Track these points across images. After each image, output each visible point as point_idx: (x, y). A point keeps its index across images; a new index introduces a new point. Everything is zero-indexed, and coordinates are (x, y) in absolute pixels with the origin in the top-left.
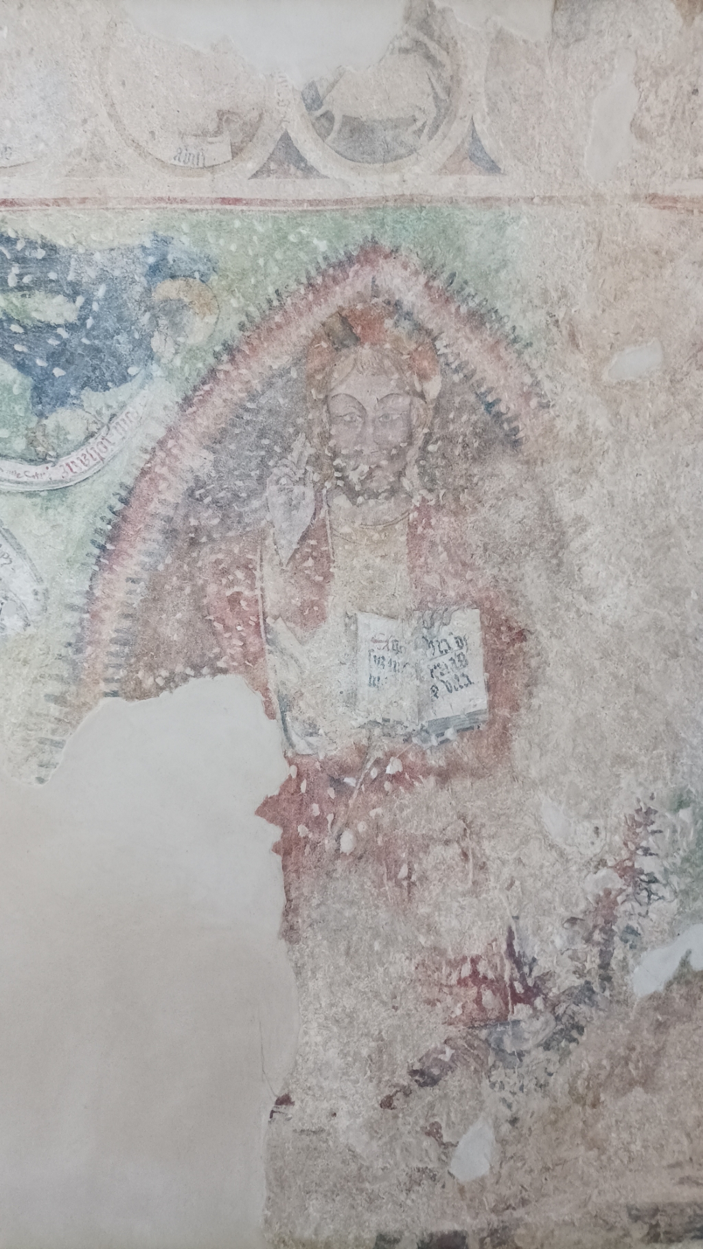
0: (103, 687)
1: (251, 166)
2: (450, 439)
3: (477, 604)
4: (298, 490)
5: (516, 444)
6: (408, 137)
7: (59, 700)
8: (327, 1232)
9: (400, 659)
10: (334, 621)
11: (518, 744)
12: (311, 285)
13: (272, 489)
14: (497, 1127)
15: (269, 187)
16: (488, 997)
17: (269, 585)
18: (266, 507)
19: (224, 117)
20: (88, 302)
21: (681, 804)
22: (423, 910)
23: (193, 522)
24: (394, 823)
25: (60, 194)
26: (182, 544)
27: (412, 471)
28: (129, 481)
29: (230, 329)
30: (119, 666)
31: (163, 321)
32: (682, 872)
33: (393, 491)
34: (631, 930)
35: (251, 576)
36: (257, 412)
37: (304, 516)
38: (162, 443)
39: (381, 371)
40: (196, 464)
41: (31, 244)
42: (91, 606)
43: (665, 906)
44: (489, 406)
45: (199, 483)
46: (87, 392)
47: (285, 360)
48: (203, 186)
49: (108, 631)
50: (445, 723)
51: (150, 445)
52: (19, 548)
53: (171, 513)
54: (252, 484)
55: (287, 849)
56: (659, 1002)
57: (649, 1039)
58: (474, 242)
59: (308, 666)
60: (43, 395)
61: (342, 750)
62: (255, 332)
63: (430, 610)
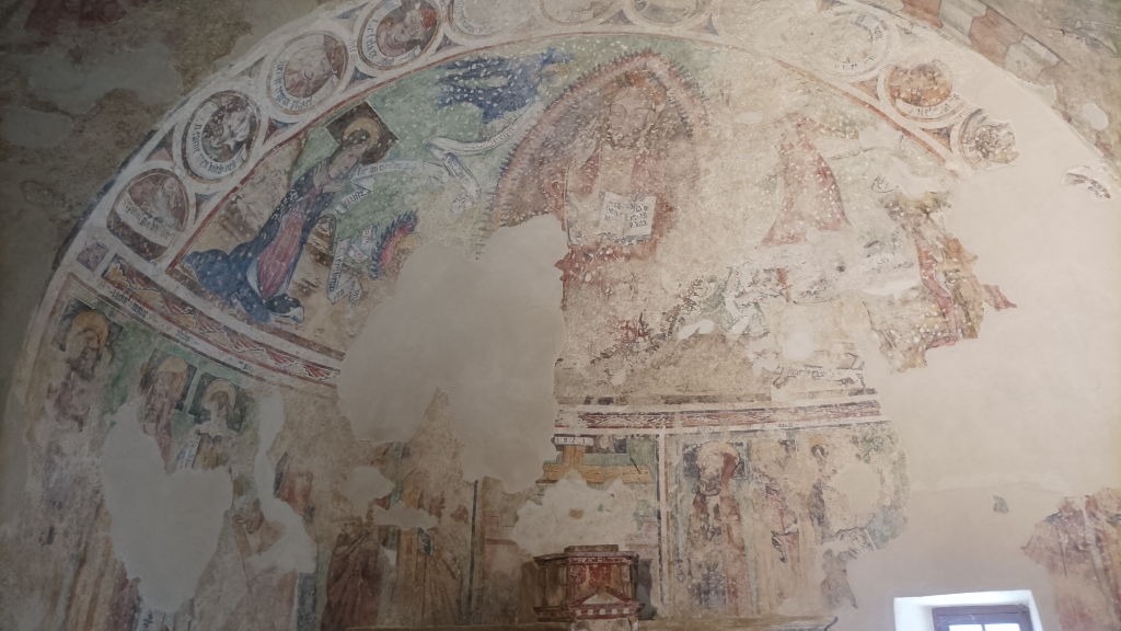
0: (501, 223)
1: (601, 20)
2: (661, 129)
3: (657, 195)
4: (589, 141)
5: (690, 136)
6: (679, 16)
7: (483, 229)
8: (572, 395)
9: (619, 211)
10: (596, 193)
11: (659, 249)
12: (615, 62)
13: (578, 140)
14: (627, 371)
15: (608, 28)
16: (630, 333)
17: (570, 179)
18: (574, 148)
20: (513, 76)
21: (712, 281)
22: (612, 304)
23: (542, 155)
24: (606, 272)
25: (511, 40)
26: (536, 164)
27: (642, 140)
28: (518, 142)
29: (574, 79)
30: (506, 214)
31: (544, 80)
32: (705, 303)
33: (632, 146)
34: (682, 318)
35: (563, 176)
36: (577, 109)
37: (590, 152)
38: (534, 127)
39: (638, 97)
40: (547, 133)
41: (494, 60)
42: (497, 192)
43: (696, 312)
44: (683, 118)
45: (547, 139)
46: (507, 112)
47: (596, 89)
48: (578, 28)
49: (503, 201)
50: (632, 237)
51: (529, 128)
52: (472, 176)
53: (533, 152)
54: (569, 138)
55: (565, 279)
56: (685, 342)
57: (679, 352)
58: (696, 57)
59: (581, 211)
60: (488, 115)
61: (590, 243)
62: (585, 80)
63: (636, 194)
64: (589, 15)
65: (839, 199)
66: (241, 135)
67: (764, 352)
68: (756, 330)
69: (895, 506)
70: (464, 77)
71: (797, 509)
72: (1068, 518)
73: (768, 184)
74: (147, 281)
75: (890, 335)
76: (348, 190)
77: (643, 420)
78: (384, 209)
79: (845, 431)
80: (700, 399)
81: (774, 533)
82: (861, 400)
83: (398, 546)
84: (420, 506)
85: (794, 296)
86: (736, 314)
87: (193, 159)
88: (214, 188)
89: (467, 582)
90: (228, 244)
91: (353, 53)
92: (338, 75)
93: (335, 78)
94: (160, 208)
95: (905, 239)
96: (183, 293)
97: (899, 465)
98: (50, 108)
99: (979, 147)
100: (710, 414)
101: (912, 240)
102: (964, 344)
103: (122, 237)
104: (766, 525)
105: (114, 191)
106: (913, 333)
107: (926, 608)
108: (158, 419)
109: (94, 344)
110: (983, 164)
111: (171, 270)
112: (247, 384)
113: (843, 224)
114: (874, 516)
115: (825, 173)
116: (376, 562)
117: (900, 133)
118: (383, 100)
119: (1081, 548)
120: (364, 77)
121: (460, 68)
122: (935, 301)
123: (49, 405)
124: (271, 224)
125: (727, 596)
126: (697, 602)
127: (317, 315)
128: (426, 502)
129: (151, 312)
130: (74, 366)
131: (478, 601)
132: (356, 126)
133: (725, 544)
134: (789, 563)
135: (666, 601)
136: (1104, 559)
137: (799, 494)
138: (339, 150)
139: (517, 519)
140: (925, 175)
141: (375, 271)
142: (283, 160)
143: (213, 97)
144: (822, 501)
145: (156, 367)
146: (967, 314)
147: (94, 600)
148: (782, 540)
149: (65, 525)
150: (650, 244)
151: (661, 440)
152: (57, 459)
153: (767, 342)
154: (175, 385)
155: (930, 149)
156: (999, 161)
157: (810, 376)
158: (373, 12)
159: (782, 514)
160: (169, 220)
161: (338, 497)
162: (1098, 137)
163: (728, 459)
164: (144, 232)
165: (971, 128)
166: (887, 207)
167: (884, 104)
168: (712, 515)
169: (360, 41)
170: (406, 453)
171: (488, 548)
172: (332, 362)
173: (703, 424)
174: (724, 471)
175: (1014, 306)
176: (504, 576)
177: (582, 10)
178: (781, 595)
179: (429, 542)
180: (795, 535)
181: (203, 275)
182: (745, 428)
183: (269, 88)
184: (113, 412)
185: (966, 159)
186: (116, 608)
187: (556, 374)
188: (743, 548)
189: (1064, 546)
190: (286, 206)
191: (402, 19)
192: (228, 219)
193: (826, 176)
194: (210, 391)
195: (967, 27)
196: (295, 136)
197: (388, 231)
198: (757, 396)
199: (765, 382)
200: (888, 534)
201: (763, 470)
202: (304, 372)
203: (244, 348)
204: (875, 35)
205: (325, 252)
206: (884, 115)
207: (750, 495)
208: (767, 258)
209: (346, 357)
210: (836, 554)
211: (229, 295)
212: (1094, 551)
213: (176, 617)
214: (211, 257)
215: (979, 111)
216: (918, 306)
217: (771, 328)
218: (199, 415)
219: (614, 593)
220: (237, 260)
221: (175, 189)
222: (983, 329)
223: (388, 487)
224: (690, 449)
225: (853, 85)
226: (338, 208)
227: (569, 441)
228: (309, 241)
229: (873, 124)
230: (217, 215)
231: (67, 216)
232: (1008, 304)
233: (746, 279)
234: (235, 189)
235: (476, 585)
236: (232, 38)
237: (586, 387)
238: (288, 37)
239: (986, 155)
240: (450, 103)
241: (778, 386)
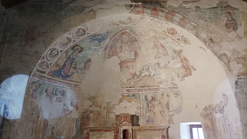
0: (107, 58)
2: (132, 40)
3: (134, 51)
4: (120, 43)
5: (137, 41)
6: (128, 23)
8: (124, 86)
9: (128, 54)
10: (123, 52)
11: (136, 60)
12: (120, 31)
13: (118, 43)
14: (133, 82)
15: (116, 26)
16: (133, 75)
17: (118, 50)
18: (117, 45)
19: (112, 24)
20: (102, 36)
21: (147, 65)
22: (130, 70)
23: (112, 47)
24: (128, 65)
25: (100, 31)
27: (129, 42)
29: (114, 34)
31: (108, 35)
32: (146, 69)
33: (127, 44)
34: (142, 72)
35: (116, 49)
36: (116, 39)
37: (120, 45)
38: (109, 43)
39: (126, 36)
41: (98, 34)
42: (105, 53)
43: (145, 71)
44: (135, 38)
45: (112, 44)
46: (103, 41)
47: (118, 35)
48: (111, 27)
49: (106, 55)
50: (131, 59)
52: (99, 51)
53: (110, 46)
54: (116, 43)
55: (120, 66)
56: (143, 76)
57: (142, 78)
58: (134, 29)
59: (121, 55)
60: (100, 42)
61: (124, 60)
62: (116, 34)
63: (130, 51)
64: (112, 25)
65: (166, 50)
66: (56, 53)
67: (157, 78)
68: (156, 74)
69: (181, 106)
70: (93, 37)
71: (164, 106)
72: (206, 109)
73: (153, 48)
74: (44, 77)
75: (178, 75)
76: (77, 57)
77: (137, 91)
78: (85, 59)
79: (172, 92)
80: (147, 87)
81: (160, 111)
82: (175, 87)
83: (93, 113)
84: (97, 107)
85: (161, 68)
86: (152, 71)
87: (48, 58)
88: (53, 62)
89: (105, 119)
90: (57, 69)
91: (72, 38)
92: (71, 42)
93: (70, 42)
94: (44, 66)
95: (178, 57)
96: (50, 77)
97: (181, 98)
98: (28, 55)
99: (185, 42)
100: (149, 89)
101: (179, 58)
102: (190, 76)
103: (39, 72)
104: (159, 109)
105: (36, 66)
106: (182, 74)
107: (188, 125)
108: (49, 96)
109: (37, 87)
110: (186, 44)
111: (48, 74)
112: (64, 89)
113: (168, 55)
114: (177, 108)
115: (162, 46)
116: (89, 116)
117: (172, 39)
118: (80, 43)
119: (208, 115)
120: (75, 41)
121: (92, 36)
122: (184, 69)
123: (30, 96)
124: (64, 65)
125: (152, 122)
126: (147, 123)
127: (75, 77)
128: (98, 106)
129: (45, 81)
130: (34, 90)
131: (108, 122)
132: (76, 48)
133: (152, 113)
134: (163, 116)
135: (141, 123)
136: (211, 117)
137: (165, 104)
138: (74, 52)
139: (115, 108)
140: (178, 46)
141: (85, 69)
142: (64, 55)
143: (50, 49)
144: (169, 105)
145: (48, 89)
146: (190, 71)
147: (41, 123)
148: (162, 112)
149: (35, 112)
150: (135, 59)
151: (141, 94)
152: (32, 104)
153: (158, 76)
154: (51, 91)
155: (177, 42)
156: (188, 44)
157: (166, 82)
158: (74, 32)
159: (162, 107)
160: (46, 68)
161: (82, 106)
162: (204, 40)
163: (153, 97)
164: (42, 70)
165: (183, 39)
166: (174, 52)
167: (168, 34)
168: (150, 108)
169: (73, 36)
170: (94, 98)
171: (109, 113)
172: (79, 84)
173: (148, 91)
174: (152, 99)
175: (196, 70)
176: (112, 118)
177: (111, 25)
178: (161, 122)
179: (99, 113)
180: (164, 111)
181: (54, 74)
182: (155, 92)
183: (59, 46)
184: (41, 96)
185: (183, 44)
186: (44, 124)
187: (121, 83)
188: (155, 114)
189: (206, 114)
190: (67, 61)
191: (79, 32)
192: (56, 65)
193: (163, 46)
194: (58, 91)
195: (178, 21)
196: (65, 52)
197: (86, 62)
198: (157, 86)
199: (158, 83)
200: (179, 111)
201: (158, 99)
202: (75, 86)
203: (63, 84)
204: (162, 24)
205: (75, 67)
206: (168, 36)
207: (156, 104)
208: (155, 61)
209: (82, 83)
210: (171, 115)
211: (59, 76)
212: (210, 115)
213: (54, 125)
214: (54, 71)
215: (183, 36)
216: (182, 69)
217: (158, 73)
218: (56, 95)
219: (127, 121)
220: (60, 71)
221: (46, 63)
222: (192, 74)
223: (91, 104)
224: (146, 96)
225: (162, 31)
226: (76, 60)
227: (124, 94)
228: (72, 66)
229: (167, 38)
230: (54, 65)
231: (30, 70)
232: (195, 69)
233: (153, 65)
234: (57, 61)
235: (107, 120)
236: (52, 41)
237: (126, 85)
238: (60, 39)
239: (186, 43)
240: (92, 41)
241: (160, 84)
